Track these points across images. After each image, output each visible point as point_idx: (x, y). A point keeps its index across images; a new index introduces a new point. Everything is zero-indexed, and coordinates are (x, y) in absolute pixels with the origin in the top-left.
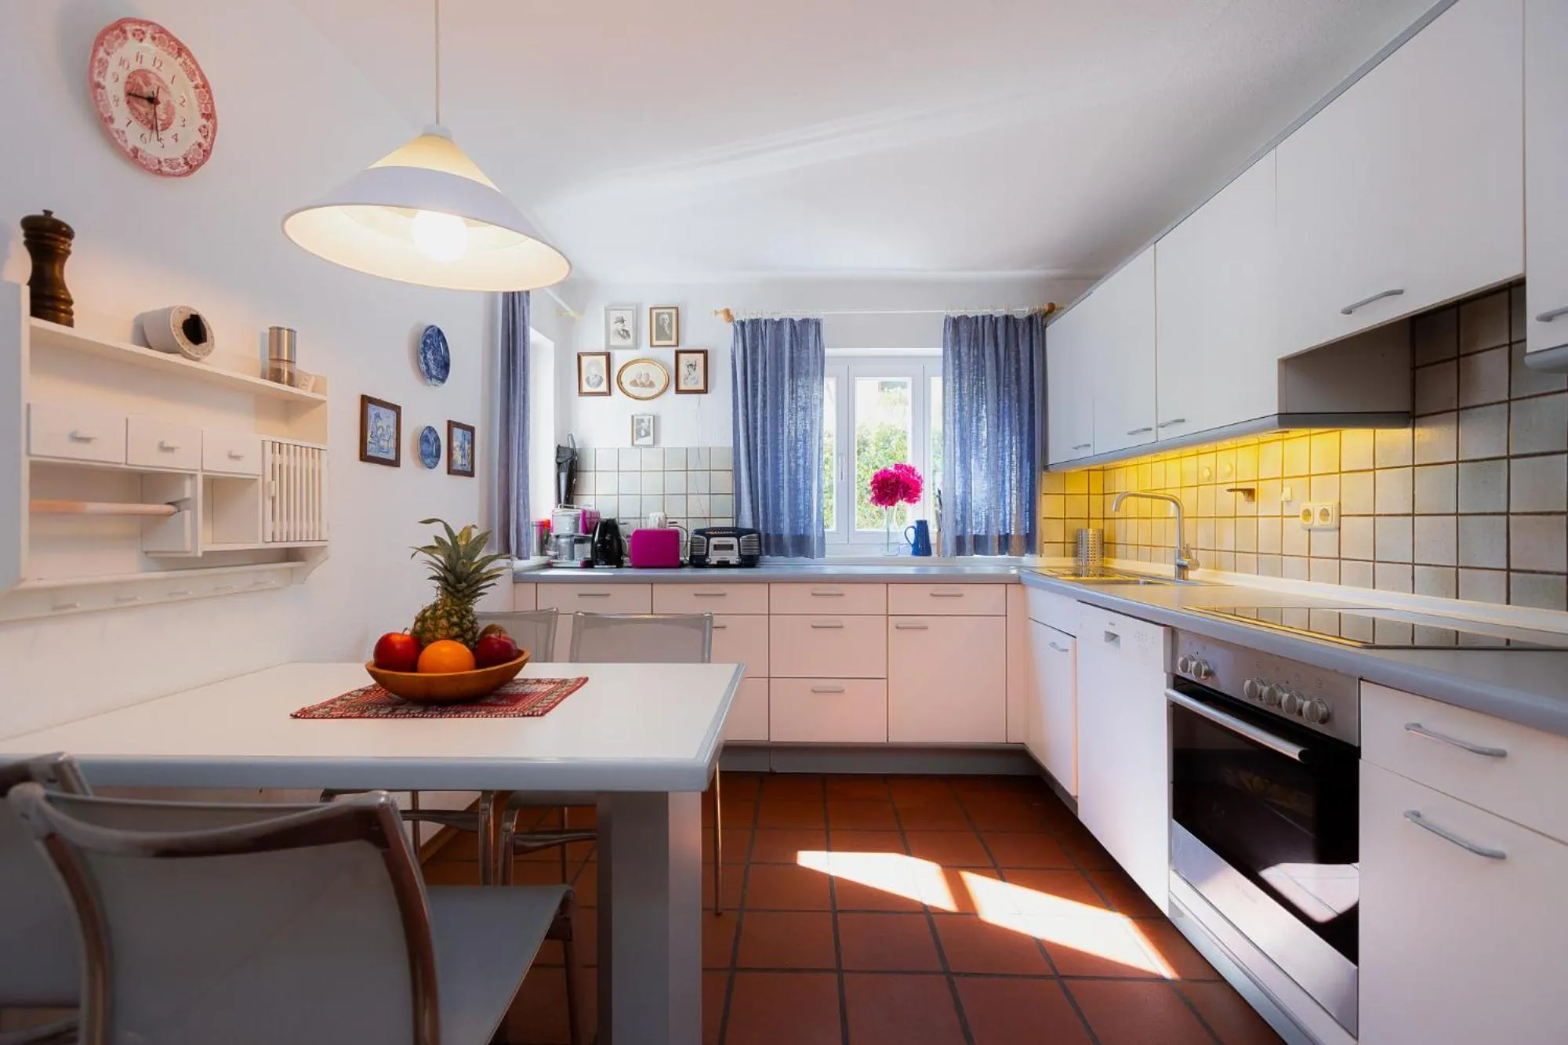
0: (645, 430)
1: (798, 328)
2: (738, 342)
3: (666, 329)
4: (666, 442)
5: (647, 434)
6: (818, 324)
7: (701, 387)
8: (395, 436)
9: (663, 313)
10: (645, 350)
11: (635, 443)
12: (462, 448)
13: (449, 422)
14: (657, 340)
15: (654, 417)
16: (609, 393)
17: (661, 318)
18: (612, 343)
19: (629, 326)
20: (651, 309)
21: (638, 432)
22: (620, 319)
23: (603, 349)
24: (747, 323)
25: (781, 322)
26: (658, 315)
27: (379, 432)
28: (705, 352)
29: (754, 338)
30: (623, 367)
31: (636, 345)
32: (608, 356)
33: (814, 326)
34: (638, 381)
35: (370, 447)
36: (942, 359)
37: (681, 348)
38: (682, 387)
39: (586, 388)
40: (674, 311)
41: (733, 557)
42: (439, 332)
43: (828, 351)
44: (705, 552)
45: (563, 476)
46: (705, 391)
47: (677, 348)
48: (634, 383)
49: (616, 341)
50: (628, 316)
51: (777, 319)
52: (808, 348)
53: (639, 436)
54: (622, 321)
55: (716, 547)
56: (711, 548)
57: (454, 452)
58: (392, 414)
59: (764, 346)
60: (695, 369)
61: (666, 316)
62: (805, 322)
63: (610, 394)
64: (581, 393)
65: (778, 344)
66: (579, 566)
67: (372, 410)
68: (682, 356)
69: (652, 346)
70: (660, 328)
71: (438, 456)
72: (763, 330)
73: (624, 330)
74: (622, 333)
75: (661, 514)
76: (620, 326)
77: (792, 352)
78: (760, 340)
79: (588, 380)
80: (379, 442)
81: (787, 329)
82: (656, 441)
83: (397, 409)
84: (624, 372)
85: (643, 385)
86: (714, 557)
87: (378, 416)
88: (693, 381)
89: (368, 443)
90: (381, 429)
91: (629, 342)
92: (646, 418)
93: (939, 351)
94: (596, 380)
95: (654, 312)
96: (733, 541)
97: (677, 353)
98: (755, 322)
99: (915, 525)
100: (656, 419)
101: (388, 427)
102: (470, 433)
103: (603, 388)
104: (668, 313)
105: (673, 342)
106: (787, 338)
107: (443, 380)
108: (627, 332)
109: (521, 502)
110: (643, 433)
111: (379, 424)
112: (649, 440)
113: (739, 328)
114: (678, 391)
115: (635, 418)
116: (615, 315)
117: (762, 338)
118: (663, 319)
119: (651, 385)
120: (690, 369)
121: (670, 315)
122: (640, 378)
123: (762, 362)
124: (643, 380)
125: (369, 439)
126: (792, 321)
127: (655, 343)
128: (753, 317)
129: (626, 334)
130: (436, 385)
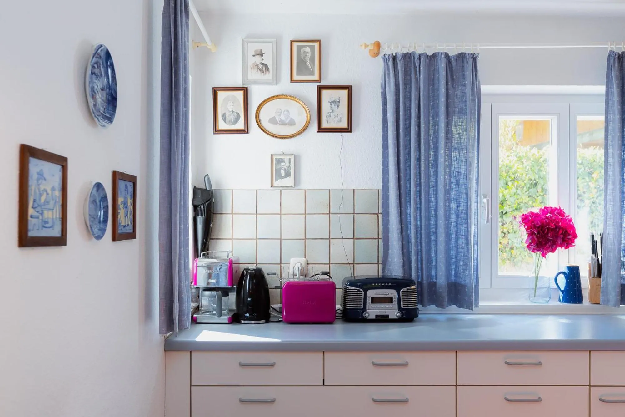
0: (285, 170)
1: (454, 64)
2: (389, 78)
3: (308, 62)
4: (307, 182)
5: (288, 175)
6: (474, 58)
7: (345, 125)
8: (61, 203)
9: (305, 46)
10: (285, 86)
11: (276, 184)
12: (125, 203)
13: (115, 174)
14: (297, 75)
15: (295, 157)
16: (246, 131)
17: (302, 51)
18: (250, 77)
19: (267, 59)
20: (292, 42)
21: (278, 171)
22: (259, 52)
23: (240, 84)
24: (399, 57)
25: (435, 55)
26: (299, 48)
27: (43, 199)
28: (349, 88)
29: (407, 73)
30: (262, 103)
31: (276, 80)
32: (245, 91)
33: (470, 61)
34: (277, 118)
35: (32, 222)
36: (604, 98)
37: (323, 83)
38: (324, 125)
39: (222, 125)
40: (316, 45)
41: (393, 312)
42: (108, 55)
43: (484, 89)
44: (362, 306)
45: (200, 219)
46: (348, 130)
47: (319, 84)
48: (273, 121)
49: (254, 75)
50: (267, 49)
51: (430, 54)
52: (464, 85)
53: (279, 176)
54: (261, 54)
55: (374, 300)
56: (369, 301)
57: (119, 211)
58: (56, 169)
59: (418, 82)
60: (338, 106)
61: (308, 50)
62: (461, 56)
63: (248, 132)
64: (217, 131)
65: (432, 80)
66: (227, 321)
67: (35, 165)
68: (324, 92)
69: (292, 81)
70: (302, 63)
71: (106, 221)
72: (417, 65)
73: (262, 64)
74: (261, 67)
75: (303, 260)
76: (258, 59)
77: (447, 89)
78: (413, 76)
79: (224, 116)
80: (42, 214)
81: (442, 65)
82: (297, 182)
83: (62, 161)
84: (262, 110)
85: (283, 123)
86: (372, 311)
87: (41, 175)
88: (336, 119)
89: (29, 218)
90: (45, 194)
91: (268, 76)
92: (286, 158)
93: (602, 89)
94: (231, 117)
95: (295, 45)
96: (392, 293)
97: (320, 89)
98: (408, 57)
99: (567, 271)
100: (297, 159)
101: (53, 189)
102: (132, 184)
103: (240, 125)
104: (309, 46)
105: (316, 77)
106: (443, 73)
107: (110, 119)
108: (266, 65)
109: (182, 262)
110: (283, 173)
111: (42, 187)
112: (289, 181)
113: (390, 63)
114: (321, 130)
115: (274, 157)
116: (253, 48)
117: (416, 74)
118: (305, 52)
119: (292, 123)
120: (333, 106)
121: (312, 48)
122: (280, 115)
123: (415, 99)
124: (283, 117)
125: (31, 211)
126: (447, 55)
127: (296, 78)
128: (405, 51)
129: (265, 68)
130: (104, 126)
